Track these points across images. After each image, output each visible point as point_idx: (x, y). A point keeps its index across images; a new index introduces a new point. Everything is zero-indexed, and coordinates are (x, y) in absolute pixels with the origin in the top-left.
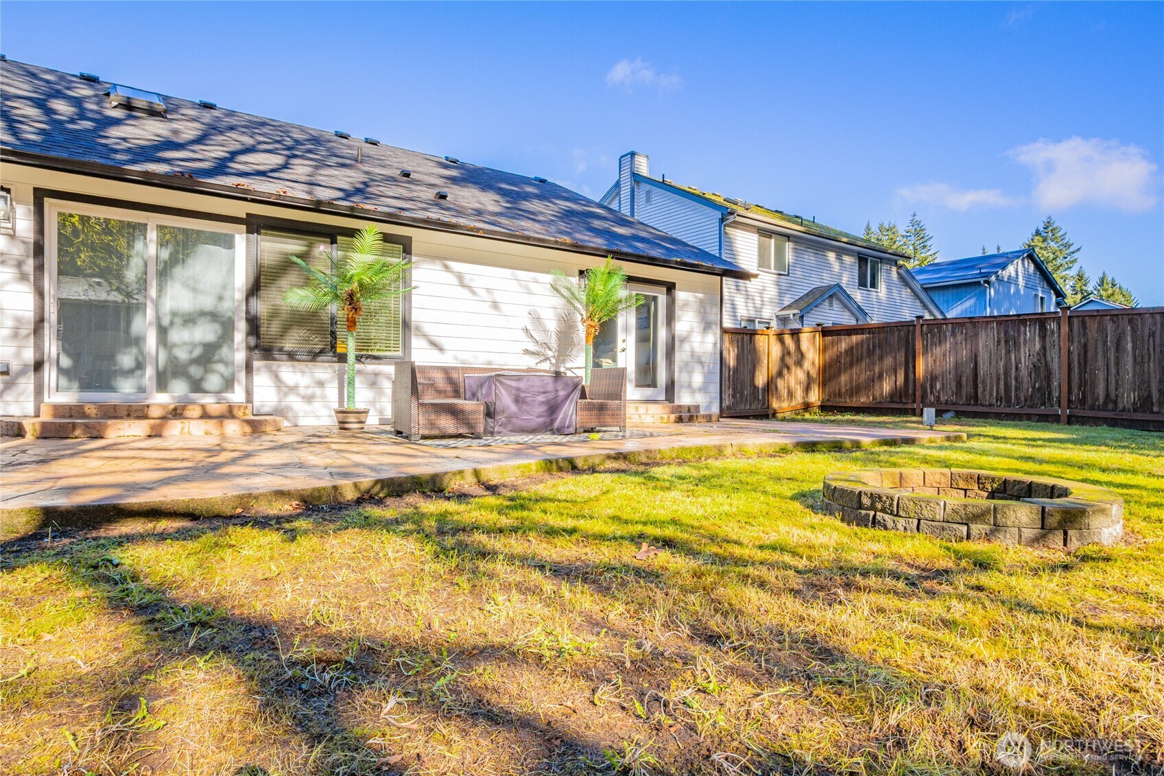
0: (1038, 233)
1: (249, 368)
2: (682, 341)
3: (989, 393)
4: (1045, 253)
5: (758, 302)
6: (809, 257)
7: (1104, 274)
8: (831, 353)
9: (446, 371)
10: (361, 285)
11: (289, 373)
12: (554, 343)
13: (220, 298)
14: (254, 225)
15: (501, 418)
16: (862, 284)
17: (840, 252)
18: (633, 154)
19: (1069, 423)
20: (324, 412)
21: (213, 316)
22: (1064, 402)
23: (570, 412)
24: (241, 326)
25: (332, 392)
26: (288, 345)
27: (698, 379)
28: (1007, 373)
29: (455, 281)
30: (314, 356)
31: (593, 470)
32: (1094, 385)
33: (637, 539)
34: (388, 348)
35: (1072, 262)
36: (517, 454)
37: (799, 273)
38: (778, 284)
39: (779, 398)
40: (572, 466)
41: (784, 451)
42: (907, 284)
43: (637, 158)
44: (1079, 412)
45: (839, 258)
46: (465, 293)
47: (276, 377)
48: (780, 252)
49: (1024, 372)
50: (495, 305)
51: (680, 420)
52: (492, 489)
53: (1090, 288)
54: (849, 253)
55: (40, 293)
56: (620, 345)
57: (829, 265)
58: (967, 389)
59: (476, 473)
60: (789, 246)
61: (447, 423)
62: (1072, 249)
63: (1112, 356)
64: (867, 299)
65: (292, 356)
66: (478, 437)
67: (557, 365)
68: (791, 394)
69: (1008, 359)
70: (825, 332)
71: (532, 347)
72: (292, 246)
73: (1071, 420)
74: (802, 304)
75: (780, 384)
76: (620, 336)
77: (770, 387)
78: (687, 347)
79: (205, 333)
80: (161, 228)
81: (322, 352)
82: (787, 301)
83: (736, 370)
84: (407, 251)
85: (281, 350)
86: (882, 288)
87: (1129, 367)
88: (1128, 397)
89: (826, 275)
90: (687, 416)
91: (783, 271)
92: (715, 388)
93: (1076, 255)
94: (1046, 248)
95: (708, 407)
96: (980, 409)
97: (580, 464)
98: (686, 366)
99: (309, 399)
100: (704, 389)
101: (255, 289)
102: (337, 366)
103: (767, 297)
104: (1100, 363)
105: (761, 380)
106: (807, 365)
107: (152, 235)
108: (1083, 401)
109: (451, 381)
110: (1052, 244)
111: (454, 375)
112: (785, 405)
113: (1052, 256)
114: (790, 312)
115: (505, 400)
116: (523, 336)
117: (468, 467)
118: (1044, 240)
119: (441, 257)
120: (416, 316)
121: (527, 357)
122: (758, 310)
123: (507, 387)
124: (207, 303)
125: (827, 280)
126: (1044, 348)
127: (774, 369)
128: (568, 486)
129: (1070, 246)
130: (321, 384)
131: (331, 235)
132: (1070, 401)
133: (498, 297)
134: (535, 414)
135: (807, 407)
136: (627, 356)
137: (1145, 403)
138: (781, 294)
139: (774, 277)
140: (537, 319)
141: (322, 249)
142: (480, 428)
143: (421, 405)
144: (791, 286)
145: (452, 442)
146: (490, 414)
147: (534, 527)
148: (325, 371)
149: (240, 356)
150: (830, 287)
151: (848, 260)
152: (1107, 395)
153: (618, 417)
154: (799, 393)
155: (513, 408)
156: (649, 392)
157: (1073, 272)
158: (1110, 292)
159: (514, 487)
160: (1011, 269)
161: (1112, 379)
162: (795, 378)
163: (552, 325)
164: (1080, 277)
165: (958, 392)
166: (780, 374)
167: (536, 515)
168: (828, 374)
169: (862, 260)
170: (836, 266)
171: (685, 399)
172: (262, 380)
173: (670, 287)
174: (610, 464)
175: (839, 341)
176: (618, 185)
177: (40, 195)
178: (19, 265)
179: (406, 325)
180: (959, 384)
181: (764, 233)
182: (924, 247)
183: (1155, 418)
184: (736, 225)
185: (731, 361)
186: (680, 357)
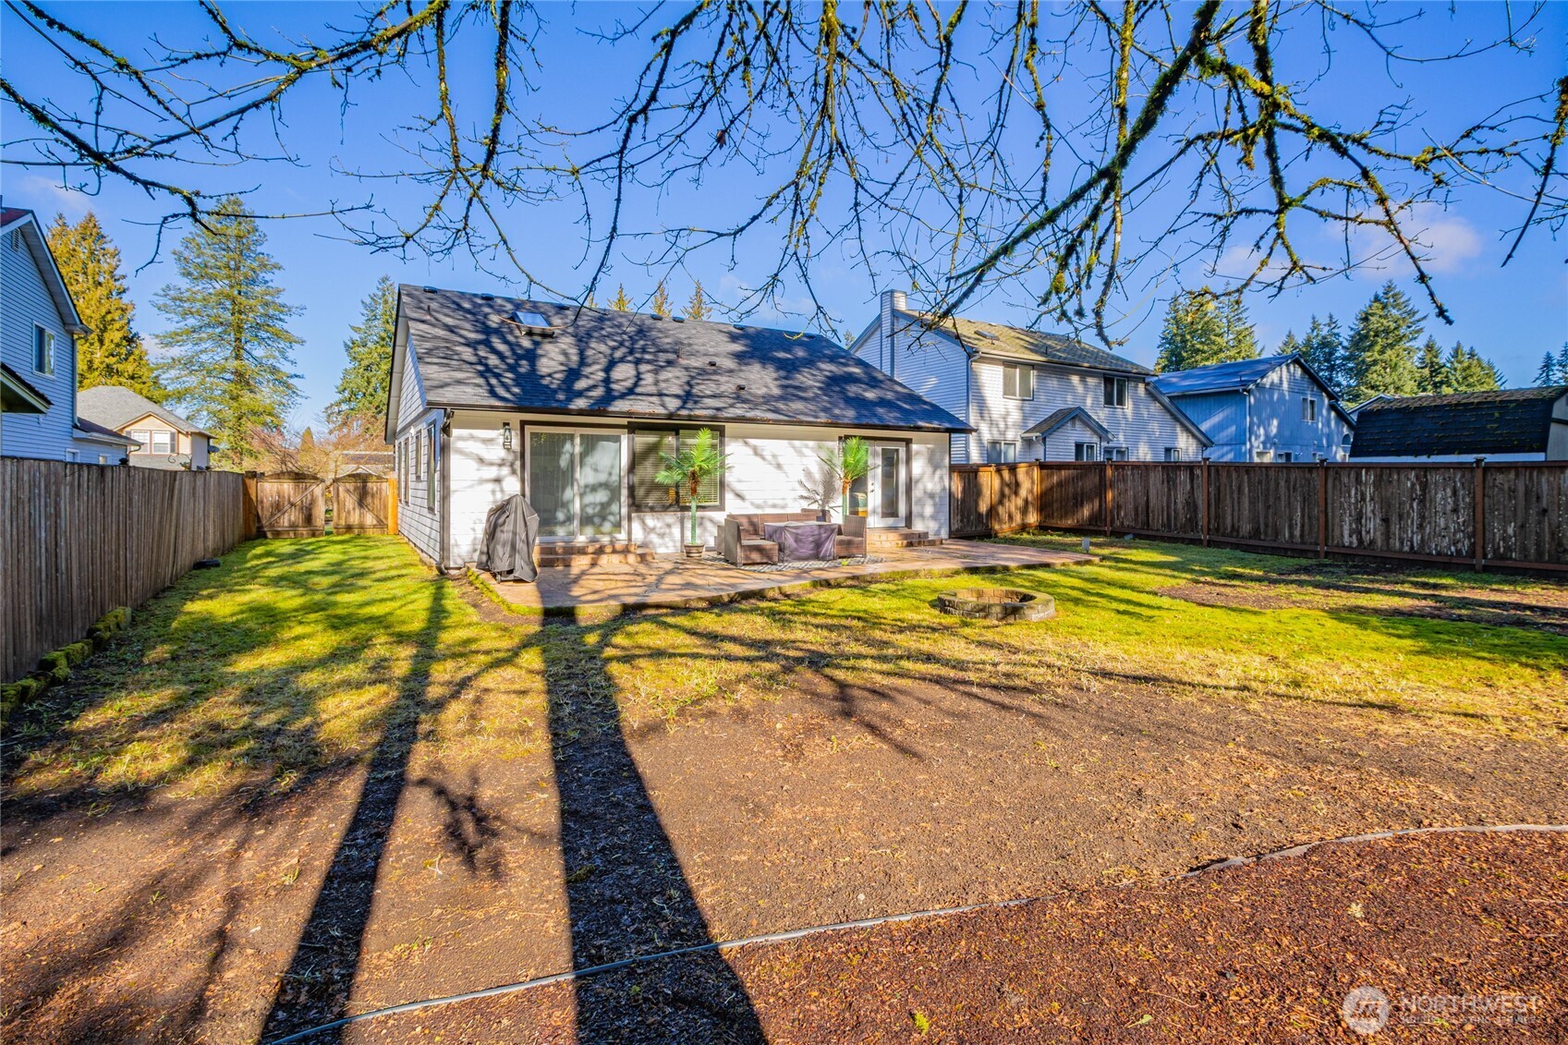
0: (1377, 299)
1: (630, 519)
2: (917, 482)
3: (1157, 521)
4: (1385, 322)
5: (1002, 425)
6: (1053, 383)
7: (1458, 343)
8: (1047, 484)
9: (749, 517)
10: (701, 468)
11: (651, 521)
12: (821, 490)
13: (610, 474)
14: (633, 428)
15: (787, 552)
16: (1109, 401)
17: (1084, 374)
18: (892, 292)
19: (1209, 545)
20: (670, 544)
21: (605, 485)
22: (1205, 530)
23: (829, 547)
24: (625, 492)
25: (676, 531)
26: (651, 502)
27: (929, 510)
28: (1168, 507)
29: (751, 452)
30: (665, 509)
31: (839, 586)
32: (1224, 518)
33: (847, 617)
34: (710, 500)
35: (1418, 332)
36: (798, 577)
37: (1043, 398)
38: (1022, 409)
39: (1000, 521)
40: (827, 584)
41: (957, 573)
42: (1155, 399)
43: (896, 295)
44: (1215, 538)
45: (1083, 380)
46: (758, 459)
47: (644, 523)
48: (1025, 380)
49: (1180, 506)
50: (779, 466)
51: (910, 544)
52: (788, 596)
53: (1442, 361)
54: (1092, 375)
55: (523, 481)
56: (870, 487)
57: (1072, 389)
58: (1142, 518)
59: (780, 588)
60: (1033, 373)
61: (756, 557)
62: (1417, 317)
63: (1235, 496)
64: (1112, 418)
65: (652, 509)
66: (775, 564)
67: (823, 505)
68: (1011, 517)
69: (1169, 495)
70: (1043, 466)
71: (805, 494)
72: (651, 439)
73: (1210, 544)
74: (1045, 427)
75: (1001, 509)
76: (870, 482)
77: (992, 511)
78: (920, 486)
79: (602, 496)
80: (582, 436)
81: (671, 505)
82: (1031, 424)
83: (963, 500)
84: (722, 435)
85: (646, 506)
86: (1129, 406)
87: (1247, 505)
88: (1246, 528)
89: (1069, 398)
90: (915, 542)
91: (1028, 397)
92: (944, 517)
93: (1422, 324)
94: (1385, 317)
95: (938, 533)
96: (1150, 533)
97: (832, 582)
98: (919, 501)
99: (662, 536)
100: (934, 517)
101: (632, 468)
102: (679, 514)
103: (1010, 420)
104: (1228, 502)
105: (983, 507)
106: (1023, 492)
107: (578, 441)
108: (1217, 530)
109: (752, 524)
110: (1394, 312)
111: (755, 520)
112: (1005, 527)
113: (1393, 326)
114: (1033, 435)
115: (790, 541)
116: (797, 486)
117: (774, 585)
118: (1384, 307)
119: (743, 437)
120: (729, 478)
121: (802, 501)
122: (1004, 434)
123: (791, 533)
124: (602, 477)
125: (1070, 402)
126: (1192, 488)
127: (996, 498)
128: (824, 595)
129: (1415, 313)
130: (669, 526)
131: (675, 430)
132: (1209, 529)
133: (781, 460)
134: (807, 549)
135: (1024, 528)
136: (874, 496)
137: (1256, 533)
138: (1025, 418)
139: (1019, 403)
140: (808, 474)
141: (670, 440)
142: (776, 559)
143: (742, 546)
144: (1035, 411)
145: (760, 568)
146: (781, 550)
147: (809, 613)
148: (670, 518)
149: (624, 511)
150: (1071, 410)
151: (1091, 381)
152: (1233, 526)
153: (861, 548)
154: (1018, 518)
155: (794, 545)
156: (890, 521)
157: (1421, 342)
158: (1466, 364)
159: (798, 595)
160: (1273, 377)
161: (1236, 514)
162: (1014, 504)
163: (818, 476)
164: (1429, 348)
165: (1136, 520)
166: (1001, 502)
167: (809, 608)
168: (1045, 503)
169: (1108, 380)
170: (1080, 389)
171: (918, 527)
172: (636, 526)
173: (908, 442)
174: (850, 582)
175: (1052, 475)
176: (879, 317)
177: (523, 423)
178: (512, 465)
179: (722, 484)
180: (1137, 514)
181: (1010, 364)
182: (1239, 319)
183: (1262, 543)
184: (984, 360)
185: (959, 494)
186: (917, 493)
